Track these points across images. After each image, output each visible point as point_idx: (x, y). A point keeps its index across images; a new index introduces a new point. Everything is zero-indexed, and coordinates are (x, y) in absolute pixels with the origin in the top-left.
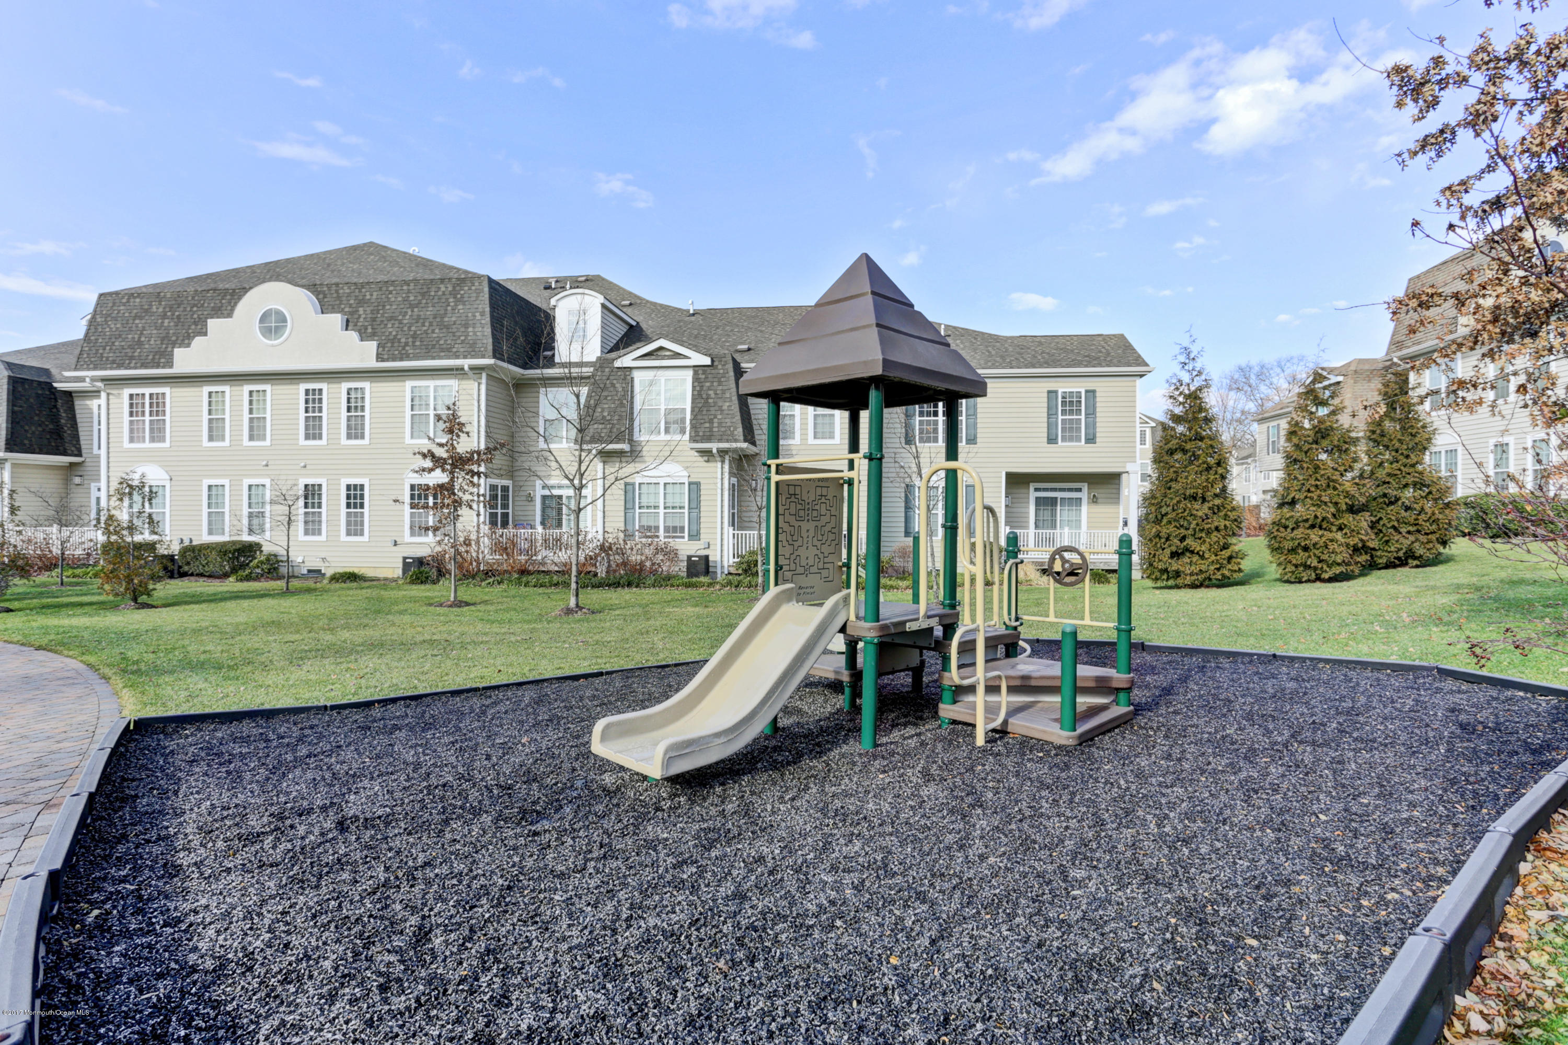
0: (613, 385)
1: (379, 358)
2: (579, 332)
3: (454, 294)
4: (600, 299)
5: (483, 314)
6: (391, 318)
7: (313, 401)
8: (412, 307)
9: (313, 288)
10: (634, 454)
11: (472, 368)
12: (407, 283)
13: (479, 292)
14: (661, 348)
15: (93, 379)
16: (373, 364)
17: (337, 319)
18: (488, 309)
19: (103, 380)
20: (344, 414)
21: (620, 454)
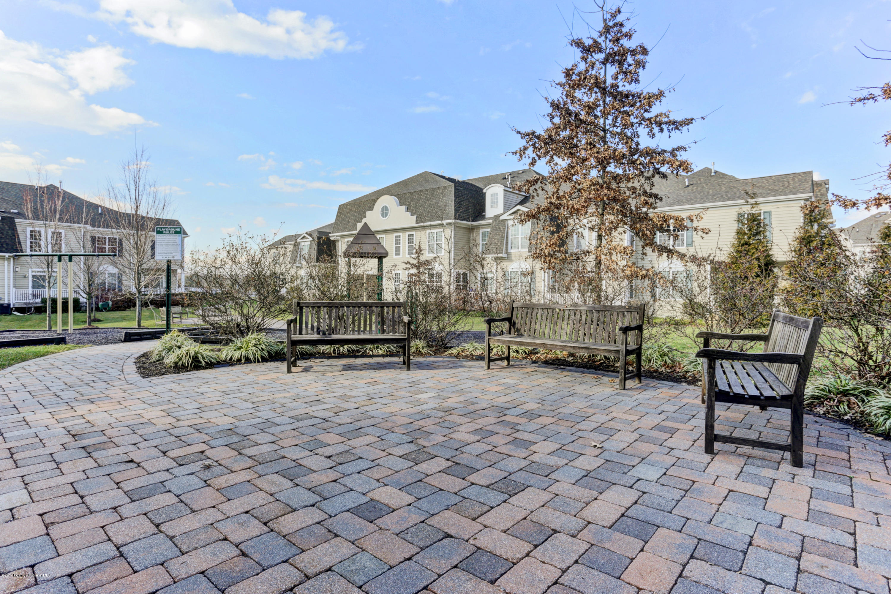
0: (499, 228)
1: (417, 222)
2: (494, 204)
3: (442, 193)
4: (502, 187)
5: (452, 201)
6: (421, 206)
7: (398, 239)
8: (428, 200)
9: (397, 196)
10: (508, 258)
11: (447, 224)
12: (427, 190)
13: (451, 191)
14: (519, 210)
15: (337, 236)
16: (415, 225)
17: (403, 208)
18: (454, 199)
19: (340, 236)
20: (407, 245)
21: (503, 258)
